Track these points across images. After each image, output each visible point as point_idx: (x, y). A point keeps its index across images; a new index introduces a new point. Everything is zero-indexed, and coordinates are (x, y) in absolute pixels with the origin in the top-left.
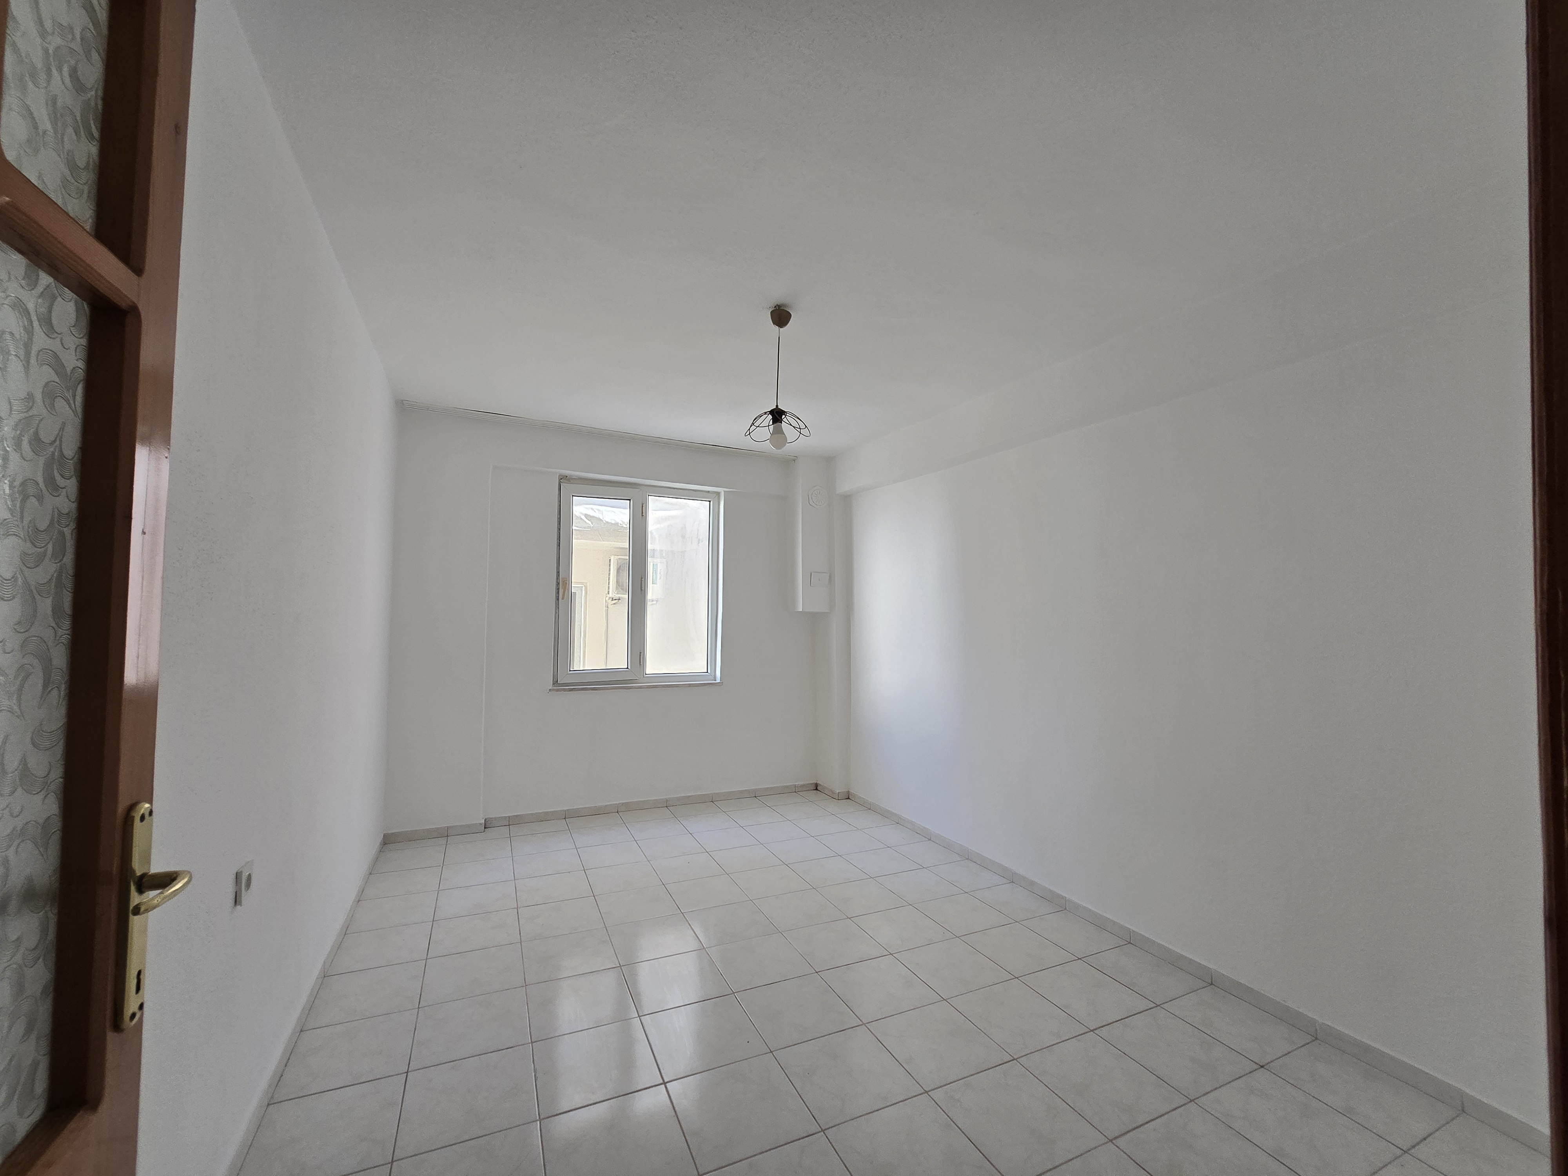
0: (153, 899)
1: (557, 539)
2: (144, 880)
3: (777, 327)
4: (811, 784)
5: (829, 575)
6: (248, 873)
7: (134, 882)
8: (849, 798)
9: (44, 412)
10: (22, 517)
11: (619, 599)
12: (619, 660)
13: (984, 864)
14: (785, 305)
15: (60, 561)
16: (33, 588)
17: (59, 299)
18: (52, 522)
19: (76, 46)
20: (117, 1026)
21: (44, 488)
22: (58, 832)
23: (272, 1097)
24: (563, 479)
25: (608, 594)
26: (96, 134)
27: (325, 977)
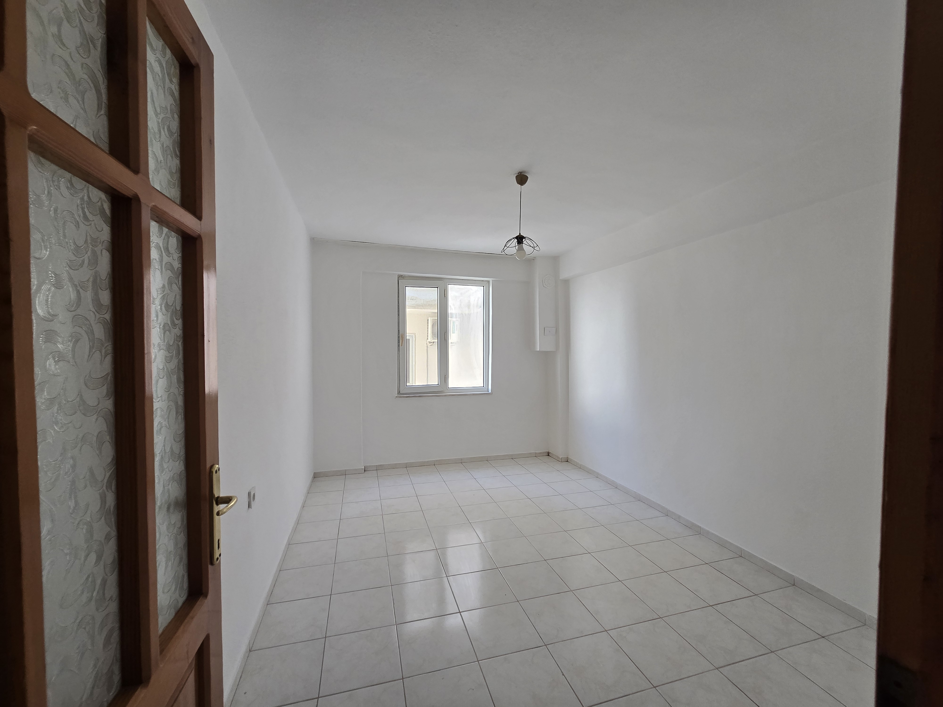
0: (224, 509)
1: (398, 312)
2: (218, 500)
3: (520, 185)
4: (545, 452)
5: (555, 328)
6: (253, 493)
7: (215, 499)
8: (567, 461)
9: (169, 291)
10: (164, 341)
11: (433, 343)
12: (434, 380)
13: (650, 504)
14: (525, 172)
15: (178, 358)
16: (170, 371)
17: (170, 237)
18: (174, 342)
19: (169, 115)
20: (212, 563)
21: (171, 326)
22: (185, 478)
23: (269, 601)
24: (400, 277)
25: (428, 339)
26: (178, 153)
27: (289, 544)
